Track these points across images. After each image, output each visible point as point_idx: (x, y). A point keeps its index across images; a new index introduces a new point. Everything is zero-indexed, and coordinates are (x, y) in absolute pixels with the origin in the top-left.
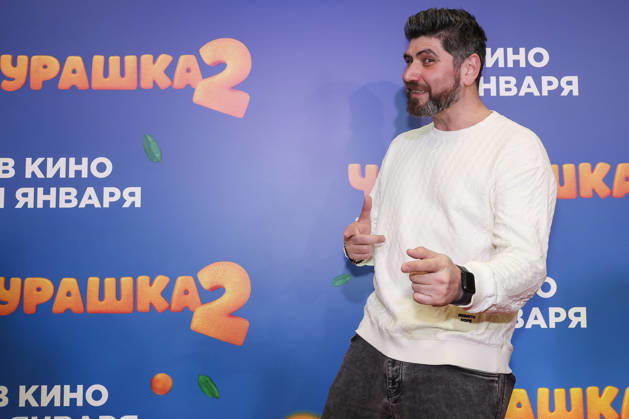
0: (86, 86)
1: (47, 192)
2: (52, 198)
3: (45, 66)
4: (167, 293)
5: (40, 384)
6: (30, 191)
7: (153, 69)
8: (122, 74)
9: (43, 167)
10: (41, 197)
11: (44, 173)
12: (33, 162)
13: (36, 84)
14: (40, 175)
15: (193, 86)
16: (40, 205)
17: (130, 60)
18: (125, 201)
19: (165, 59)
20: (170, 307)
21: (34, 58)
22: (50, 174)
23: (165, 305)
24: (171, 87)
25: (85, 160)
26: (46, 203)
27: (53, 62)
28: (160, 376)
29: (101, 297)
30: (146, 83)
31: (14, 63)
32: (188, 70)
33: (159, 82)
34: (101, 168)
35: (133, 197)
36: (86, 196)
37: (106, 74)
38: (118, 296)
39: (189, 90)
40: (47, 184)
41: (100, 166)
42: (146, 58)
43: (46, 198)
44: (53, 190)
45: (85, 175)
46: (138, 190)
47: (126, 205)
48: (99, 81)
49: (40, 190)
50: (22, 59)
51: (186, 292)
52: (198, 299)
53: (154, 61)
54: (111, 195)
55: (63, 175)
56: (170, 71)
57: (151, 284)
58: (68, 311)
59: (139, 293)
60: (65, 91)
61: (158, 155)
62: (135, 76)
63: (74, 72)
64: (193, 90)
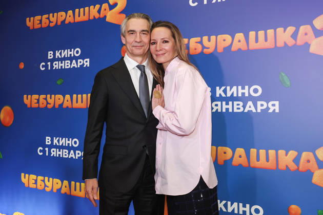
0: (246, 48)
1: (227, 104)
2: (230, 107)
3: (224, 40)
4: (297, 160)
5: (227, 200)
6: (219, 103)
7: (284, 36)
8: (266, 40)
9: (225, 91)
10: (225, 107)
11: (226, 94)
12: (220, 89)
13: (220, 49)
14: (223, 95)
15: (309, 42)
16: (224, 110)
17: (270, 32)
18: (269, 109)
19: (291, 29)
20: (298, 168)
21: (219, 36)
22: (229, 94)
23: (296, 167)
24: (295, 44)
25: (247, 87)
26: (227, 109)
27: (228, 37)
28: (293, 207)
29: (258, 159)
30: (280, 44)
31: (209, 40)
32: (306, 34)
33: (287, 42)
34: (256, 91)
35: (274, 106)
36: (248, 106)
37: (257, 41)
38: (267, 160)
39: (307, 45)
40: (227, 100)
41: (255, 90)
42: (280, 30)
43: (227, 107)
44: (230, 103)
45: (247, 95)
46: (277, 103)
47: (271, 111)
48: (253, 45)
49: (224, 103)
50: (213, 38)
51: (309, 161)
52: (316, 166)
53: (285, 31)
54: (261, 106)
55: (235, 95)
56: (294, 36)
57: (286, 155)
58: (240, 165)
59: (279, 159)
60: (235, 52)
61: (288, 83)
62: (273, 40)
63: (239, 41)
64: (309, 45)
